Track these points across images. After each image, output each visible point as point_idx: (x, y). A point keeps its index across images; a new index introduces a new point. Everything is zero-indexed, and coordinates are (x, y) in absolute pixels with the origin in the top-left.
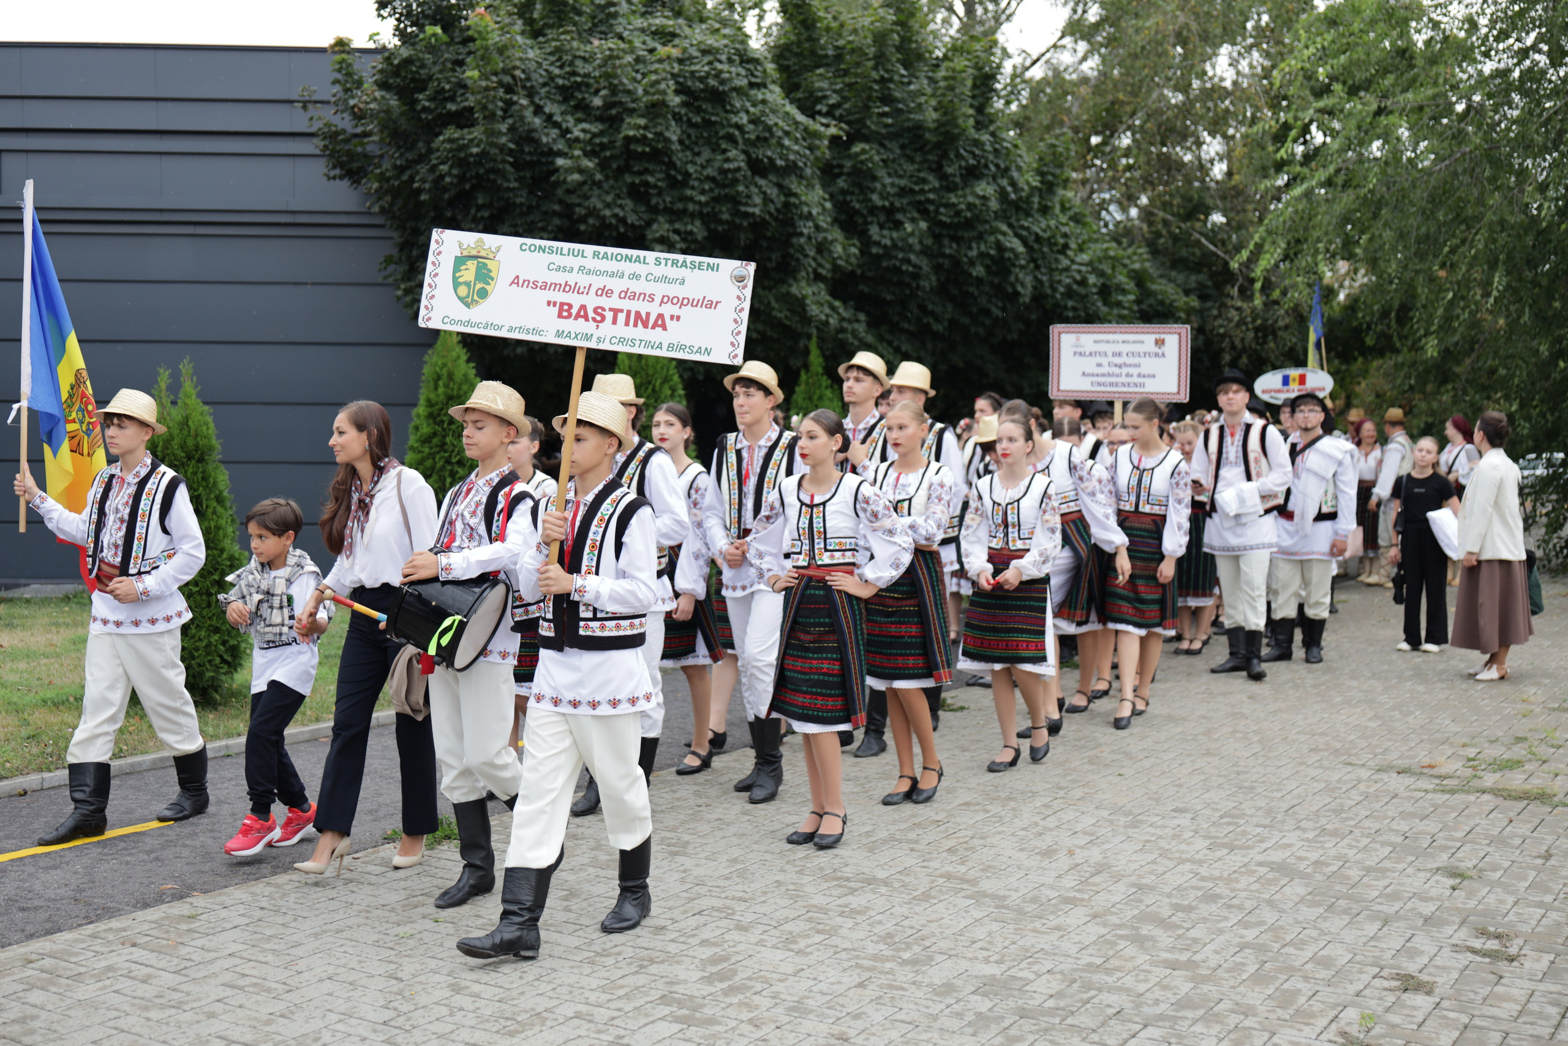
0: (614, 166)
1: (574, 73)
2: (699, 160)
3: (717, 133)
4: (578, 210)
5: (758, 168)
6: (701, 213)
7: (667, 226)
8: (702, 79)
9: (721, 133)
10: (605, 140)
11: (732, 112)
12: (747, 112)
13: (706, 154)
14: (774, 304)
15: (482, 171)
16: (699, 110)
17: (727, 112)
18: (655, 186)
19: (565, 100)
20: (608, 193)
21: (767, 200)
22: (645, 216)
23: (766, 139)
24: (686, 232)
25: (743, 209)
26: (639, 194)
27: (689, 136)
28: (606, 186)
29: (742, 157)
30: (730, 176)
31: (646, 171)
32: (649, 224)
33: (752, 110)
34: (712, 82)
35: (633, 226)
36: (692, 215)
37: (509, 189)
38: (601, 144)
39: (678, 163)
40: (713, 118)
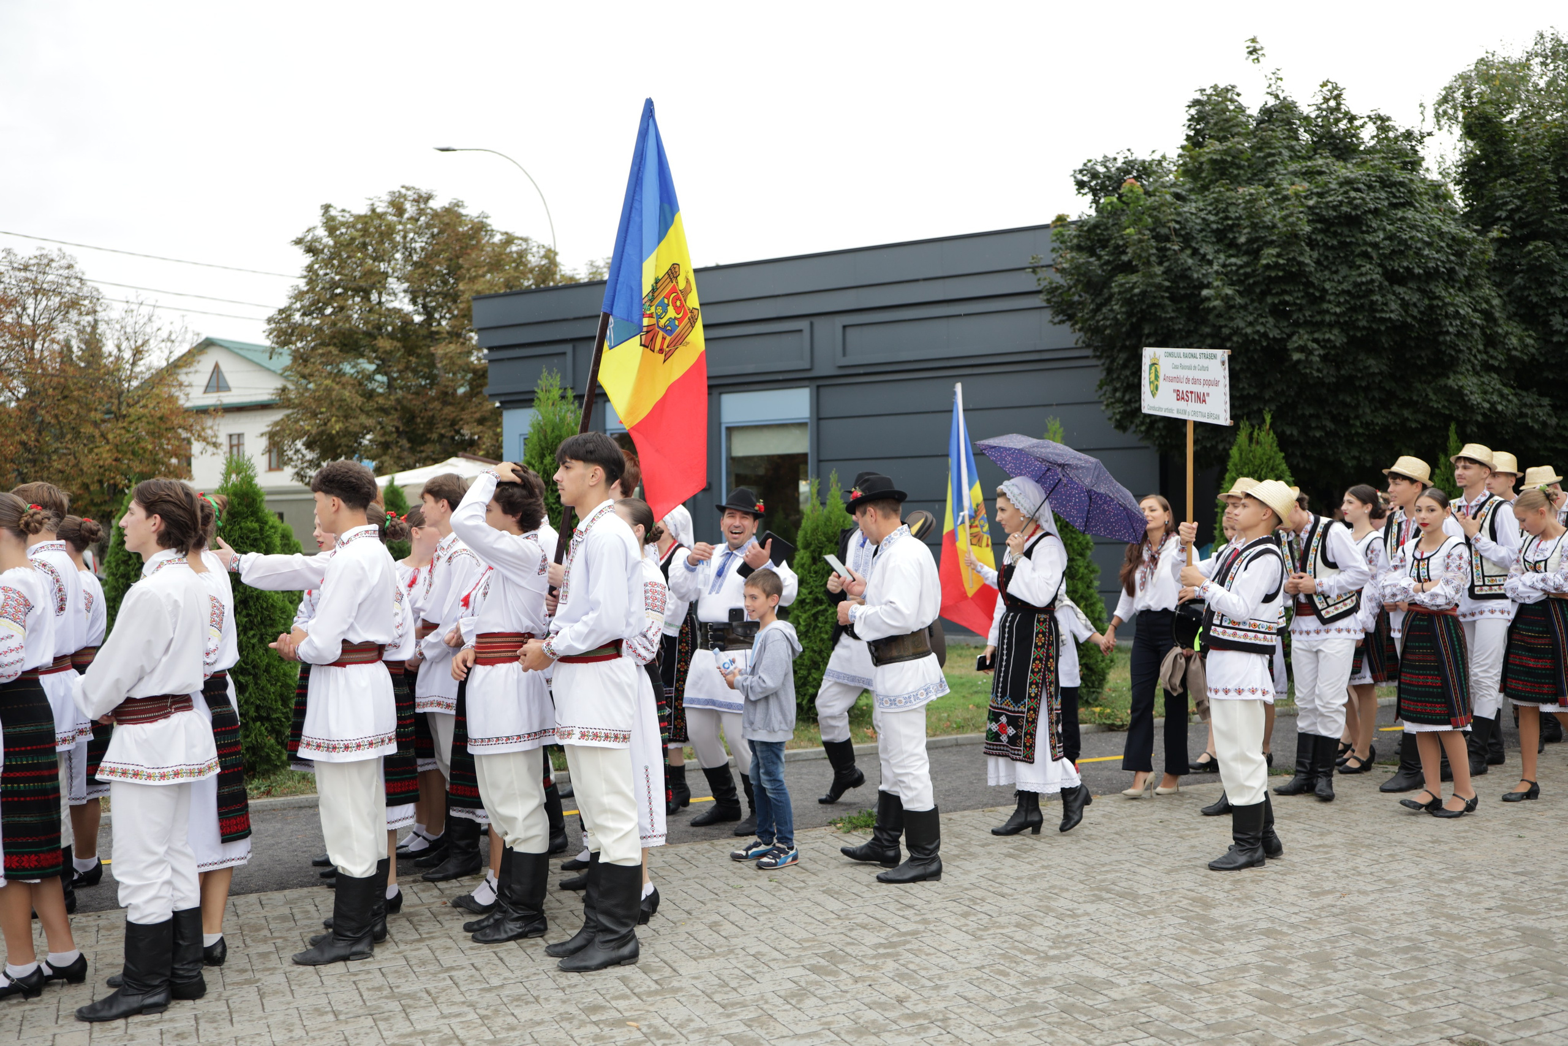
0: (1258, 290)
1: (1227, 218)
2: (1336, 278)
3: (1353, 252)
4: (1224, 330)
5: (1393, 278)
6: (1337, 322)
7: (1306, 337)
8: (1334, 208)
9: (1358, 251)
10: (1249, 270)
11: (1368, 232)
12: (1384, 230)
13: (1344, 270)
14: (1432, 396)
15: (1144, 307)
16: (1335, 234)
17: (1363, 232)
18: (1295, 304)
19: (1219, 241)
20: (1251, 314)
21: (1405, 305)
22: (1287, 331)
23: (1401, 252)
24: (1324, 340)
25: (1378, 315)
26: (1278, 312)
27: (1327, 258)
28: (1251, 308)
29: (1379, 270)
30: (1363, 288)
31: (1284, 292)
32: (1290, 336)
33: (1389, 227)
34: (1344, 209)
35: (1274, 338)
36: (1331, 326)
37: (1166, 319)
38: (1245, 274)
39: (1316, 282)
40: (1348, 240)
